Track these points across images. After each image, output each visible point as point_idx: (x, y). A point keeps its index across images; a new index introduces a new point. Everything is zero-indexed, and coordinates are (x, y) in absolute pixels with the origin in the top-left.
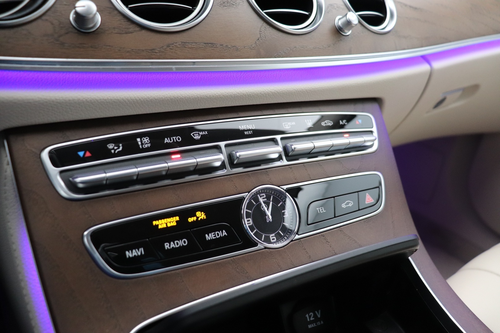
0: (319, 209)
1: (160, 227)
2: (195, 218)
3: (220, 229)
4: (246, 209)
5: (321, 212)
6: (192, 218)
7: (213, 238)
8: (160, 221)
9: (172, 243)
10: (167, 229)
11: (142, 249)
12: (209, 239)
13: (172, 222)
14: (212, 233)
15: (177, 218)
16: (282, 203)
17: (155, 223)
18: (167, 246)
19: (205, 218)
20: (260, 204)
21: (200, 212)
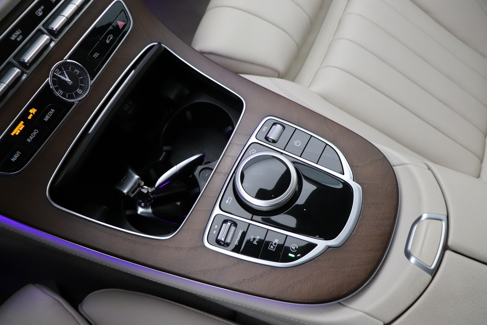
0: (95, 56)
1: (17, 134)
2: (31, 115)
3: (49, 110)
4: (53, 86)
5: (97, 56)
6: (30, 116)
7: (49, 118)
8: (14, 131)
9: (30, 137)
10: (22, 132)
11: (18, 152)
12: (47, 120)
13: (21, 126)
14: (47, 116)
15: (22, 122)
16: (71, 67)
17: (12, 134)
18: (29, 140)
19: (36, 111)
20: (59, 78)
21: (31, 110)
